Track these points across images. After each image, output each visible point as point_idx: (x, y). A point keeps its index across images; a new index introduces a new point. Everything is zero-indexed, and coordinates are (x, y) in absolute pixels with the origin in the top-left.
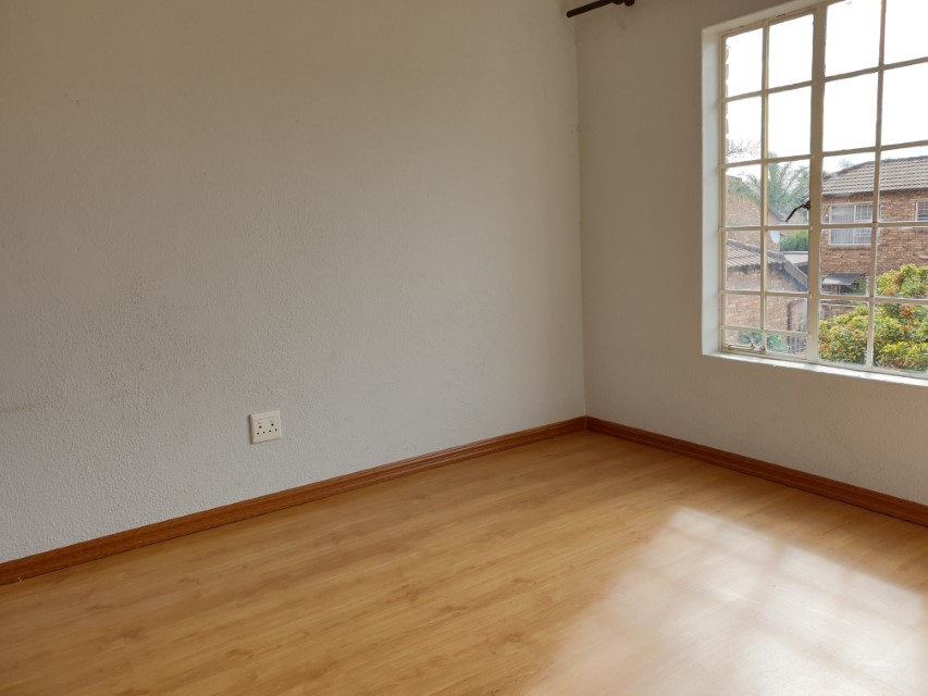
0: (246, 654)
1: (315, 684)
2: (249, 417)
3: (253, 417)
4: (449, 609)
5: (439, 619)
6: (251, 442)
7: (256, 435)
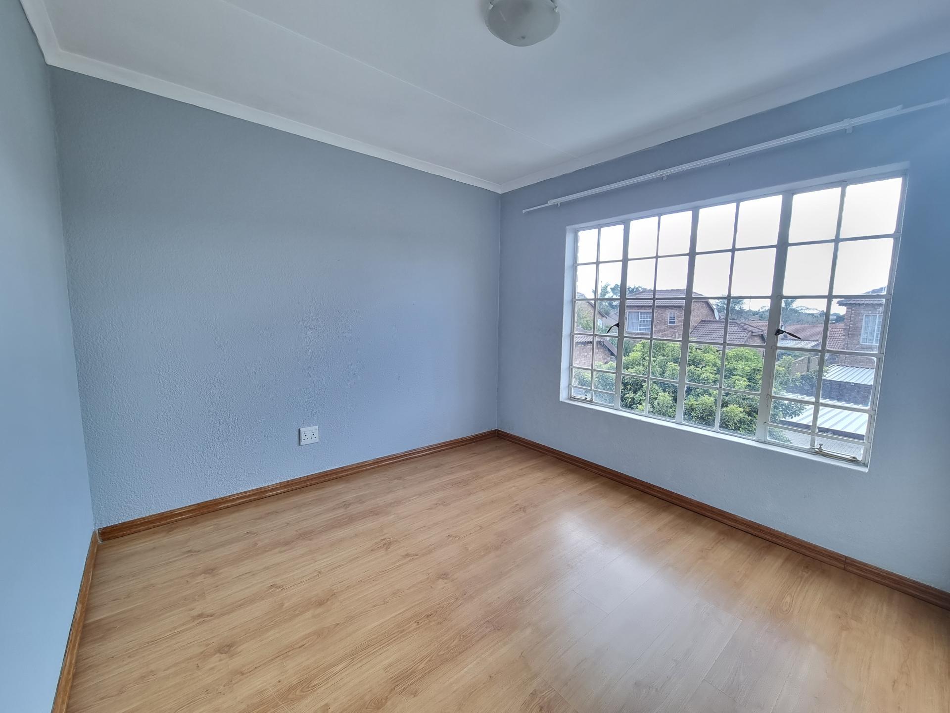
0: (280, 587)
1: (319, 610)
2: (299, 430)
3: (301, 429)
4: (407, 555)
5: (401, 563)
6: (300, 444)
7: (302, 440)
